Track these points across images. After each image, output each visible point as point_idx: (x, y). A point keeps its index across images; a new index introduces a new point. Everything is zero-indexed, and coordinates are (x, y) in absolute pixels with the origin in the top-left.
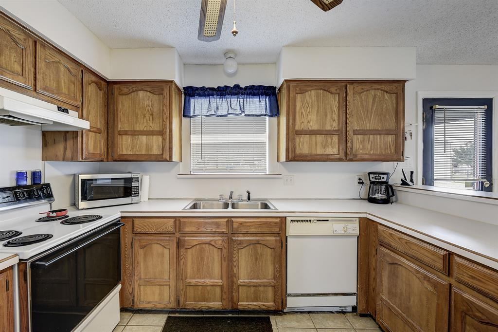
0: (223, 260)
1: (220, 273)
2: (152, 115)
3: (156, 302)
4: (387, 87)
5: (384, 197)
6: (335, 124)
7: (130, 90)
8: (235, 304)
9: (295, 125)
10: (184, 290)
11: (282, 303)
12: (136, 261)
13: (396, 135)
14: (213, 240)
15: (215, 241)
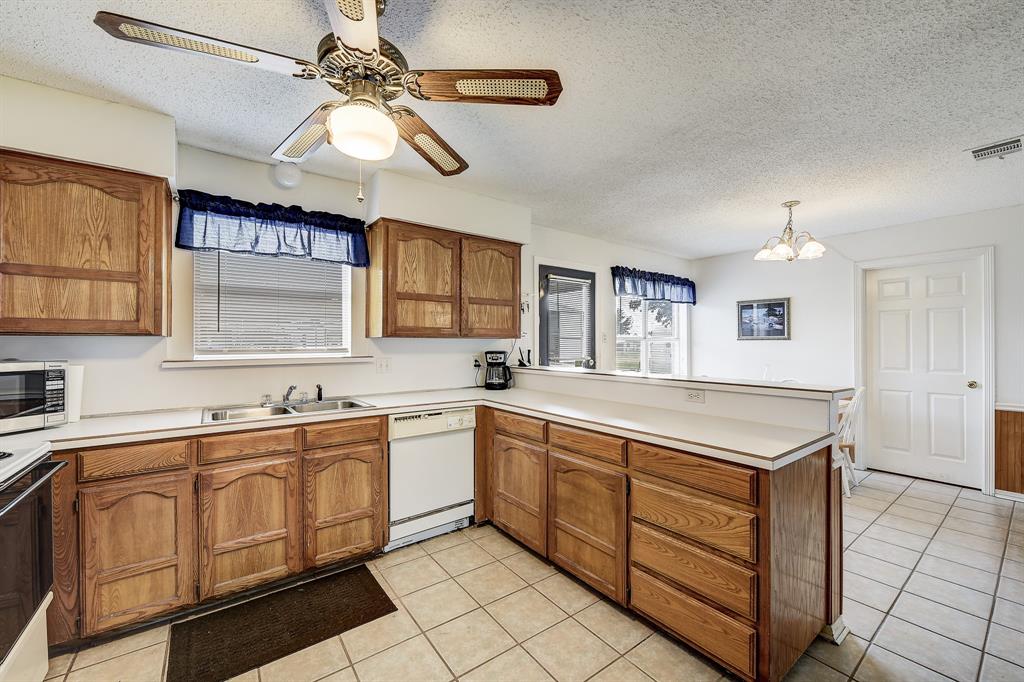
0: (288, 495)
1: (283, 517)
2: (108, 238)
3: (144, 606)
4: (505, 250)
5: (502, 381)
6: (448, 288)
7: (39, 176)
8: (311, 560)
9: (396, 285)
10: (210, 565)
11: (384, 536)
12: (88, 538)
13: (513, 307)
14: (270, 466)
15: (274, 467)
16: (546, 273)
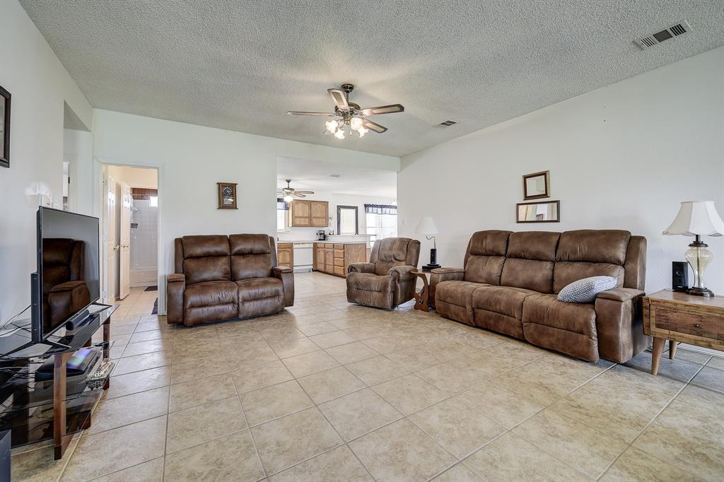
4: (323, 204)
6: (307, 215)
9: (295, 215)
13: (326, 218)
16: (339, 208)
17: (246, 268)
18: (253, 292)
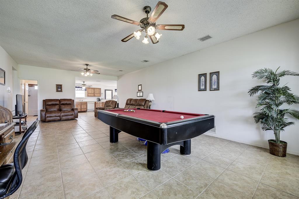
6: (93, 92)
9: (88, 92)
16: (105, 90)
17: (64, 108)
18: (65, 114)
